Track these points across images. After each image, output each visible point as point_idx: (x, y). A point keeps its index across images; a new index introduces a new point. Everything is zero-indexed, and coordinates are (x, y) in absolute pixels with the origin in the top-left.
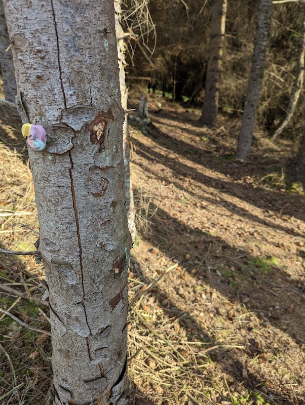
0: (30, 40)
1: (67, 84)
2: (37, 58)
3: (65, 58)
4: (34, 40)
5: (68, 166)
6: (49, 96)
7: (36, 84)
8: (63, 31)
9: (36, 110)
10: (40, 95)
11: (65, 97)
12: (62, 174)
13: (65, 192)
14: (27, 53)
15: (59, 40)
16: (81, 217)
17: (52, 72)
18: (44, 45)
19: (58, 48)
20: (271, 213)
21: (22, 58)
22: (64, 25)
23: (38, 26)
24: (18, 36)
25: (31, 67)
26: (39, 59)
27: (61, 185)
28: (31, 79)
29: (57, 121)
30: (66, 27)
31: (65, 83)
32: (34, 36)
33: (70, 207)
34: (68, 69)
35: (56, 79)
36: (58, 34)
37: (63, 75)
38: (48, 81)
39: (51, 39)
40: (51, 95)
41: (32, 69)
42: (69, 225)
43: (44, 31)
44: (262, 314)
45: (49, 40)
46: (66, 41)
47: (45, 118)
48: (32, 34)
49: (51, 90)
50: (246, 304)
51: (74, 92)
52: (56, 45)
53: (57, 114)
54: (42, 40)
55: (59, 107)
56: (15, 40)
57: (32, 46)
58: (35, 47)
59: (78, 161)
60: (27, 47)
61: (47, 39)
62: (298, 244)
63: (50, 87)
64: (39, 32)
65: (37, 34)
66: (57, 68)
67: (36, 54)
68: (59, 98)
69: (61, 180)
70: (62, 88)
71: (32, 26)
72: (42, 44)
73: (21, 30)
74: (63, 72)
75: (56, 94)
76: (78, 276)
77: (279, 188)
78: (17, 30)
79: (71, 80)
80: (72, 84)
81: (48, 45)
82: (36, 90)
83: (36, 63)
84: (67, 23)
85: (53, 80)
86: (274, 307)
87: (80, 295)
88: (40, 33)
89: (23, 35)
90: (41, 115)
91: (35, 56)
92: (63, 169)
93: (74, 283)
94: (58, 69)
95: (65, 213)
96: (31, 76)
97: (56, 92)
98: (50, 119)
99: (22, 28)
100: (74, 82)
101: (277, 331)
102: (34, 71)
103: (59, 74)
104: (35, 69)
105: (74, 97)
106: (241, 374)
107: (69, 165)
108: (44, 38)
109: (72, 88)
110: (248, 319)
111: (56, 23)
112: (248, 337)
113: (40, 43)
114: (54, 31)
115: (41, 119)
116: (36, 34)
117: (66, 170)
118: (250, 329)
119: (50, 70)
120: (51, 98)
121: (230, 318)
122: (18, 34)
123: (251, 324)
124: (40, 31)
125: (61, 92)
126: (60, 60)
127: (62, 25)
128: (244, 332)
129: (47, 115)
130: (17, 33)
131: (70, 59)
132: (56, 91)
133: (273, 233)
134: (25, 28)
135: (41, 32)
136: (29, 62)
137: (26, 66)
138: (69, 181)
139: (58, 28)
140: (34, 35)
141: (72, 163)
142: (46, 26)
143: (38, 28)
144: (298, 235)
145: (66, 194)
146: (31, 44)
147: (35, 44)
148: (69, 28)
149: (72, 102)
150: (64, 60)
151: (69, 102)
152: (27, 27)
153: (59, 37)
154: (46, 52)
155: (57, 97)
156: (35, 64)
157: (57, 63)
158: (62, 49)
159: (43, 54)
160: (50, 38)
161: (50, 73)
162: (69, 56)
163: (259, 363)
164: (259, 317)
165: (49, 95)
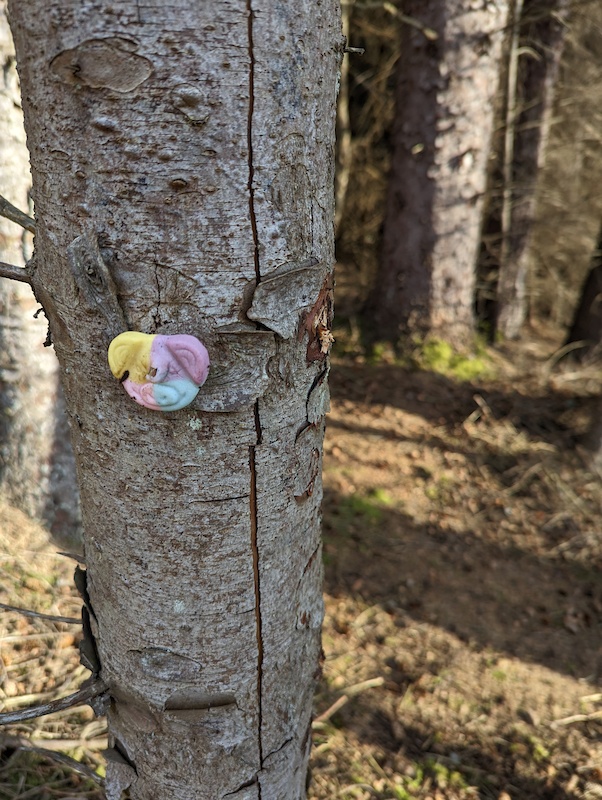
0: (159, 64)
1: (266, 205)
2: (179, 124)
3: (266, 125)
4: (173, 64)
5: (246, 439)
6: (211, 244)
7: (169, 209)
8: (269, 40)
9: (159, 288)
10: (177, 242)
11: (257, 242)
12: (228, 466)
13: (234, 512)
14: (139, 107)
15: (258, 69)
16: (268, 567)
17: (226, 168)
18: (209, 82)
19: (252, 92)
20: (349, 405)
21: (115, 122)
22: (274, 23)
23: (193, 18)
24: (101, 49)
25: (150, 154)
26: (187, 127)
27: (223, 496)
28: (145, 191)
29: (230, 316)
30: (280, 28)
31: (261, 200)
32: (175, 50)
33: (242, 549)
34: (273, 160)
35: (238, 191)
36: (254, 50)
37: (256, 177)
38: (209, 198)
39: (234, 63)
40: (217, 240)
41: (155, 159)
42: (238, 598)
43: (211, 35)
44: (392, 603)
45: (226, 66)
46: (274, 73)
47: (190, 311)
48: (168, 42)
49: (219, 224)
50: (360, 592)
51: (282, 227)
52: (247, 84)
53: (232, 294)
54: (203, 67)
55: (240, 275)
56: (87, 60)
57: (162, 85)
58: (177, 86)
59: (275, 421)
60: (141, 87)
61: (220, 62)
62: (409, 456)
63: (214, 215)
64: (194, 38)
65: (187, 45)
66: (243, 155)
67: (176, 111)
68: (240, 248)
69: (222, 483)
70: (253, 216)
71: (171, 16)
72: (203, 78)
73: (121, 29)
74: (259, 169)
75: (232, 236)
76: (250, 721)
77: (353, 356)
78: (101, 24)
79: (276, 190)
80: (278, 203)
81: (222, 81)
82: (165, 228)
83: (173, 140)
84: (281, 15)
85: (226, 195)
86: (404, 583)
87: (251, 765)
88: (199, 43)
89: (126, 46)
90: (178, 300)
91: (170, 117)
92: (232, 451)
93: (239, 740)
94: (247, 158)
95: (228, 570)
96: (148, 181)
97: (233, 228)
98: (209, 312)
99: (124, 20)
100: (284, 197)
101: (425, 627)
102: (164, 166)
103: (248, 175)
104: (166, 159)
105: (281, 242)
106: (392, 734)
107: (249, 437)
108: (209, 60)
109: (278, 215)
110: (372, 622)
111: (252, 12)
112: (383, 656)
113: (194, 75)
114: (243, 40)
115: (176, 314)
116: (182, 43)
117: (239, 451)
118: (380, 641)
119: (220, 163)
120: (215, 248)
121: (342, 630)
122: (102, 40)
123: (381, 630)
124: (198, 34)
125: (247, 228)
126: (255, 132)
127: (270, 21)
128: (372, 649)
129: (201, 300)
130: (99, 35)
131: (279, 128)
132: (233, 226)
133: (364, 443)
134: (141, 23)
135: (201, 37)
136: (145, 138)
137: (128, 148)
138: (246, 480)
139: (255, 31)
140: (177, 46)
141: (259, 429)
142: (220, 20)
143: (192, 24)
144: (403, 439)
145: (235, 518)
146: (159, 76)
147: (177, 78)
148: (285, 31)
149: (276, 256)
150: (264, 131)
151: (268, 257)
152: (148, 20)
153: (257, 57)
154: (213, 106)
155: (233, 243)
156: (169, 144)
157: (244, 142)
158: (263, 98)
159: (203, 112)
160: (231, 61)
161: (218, 171)
162: (277, 120)
163: (415, 702)
164: (390, 611)
165: (212, 240)
